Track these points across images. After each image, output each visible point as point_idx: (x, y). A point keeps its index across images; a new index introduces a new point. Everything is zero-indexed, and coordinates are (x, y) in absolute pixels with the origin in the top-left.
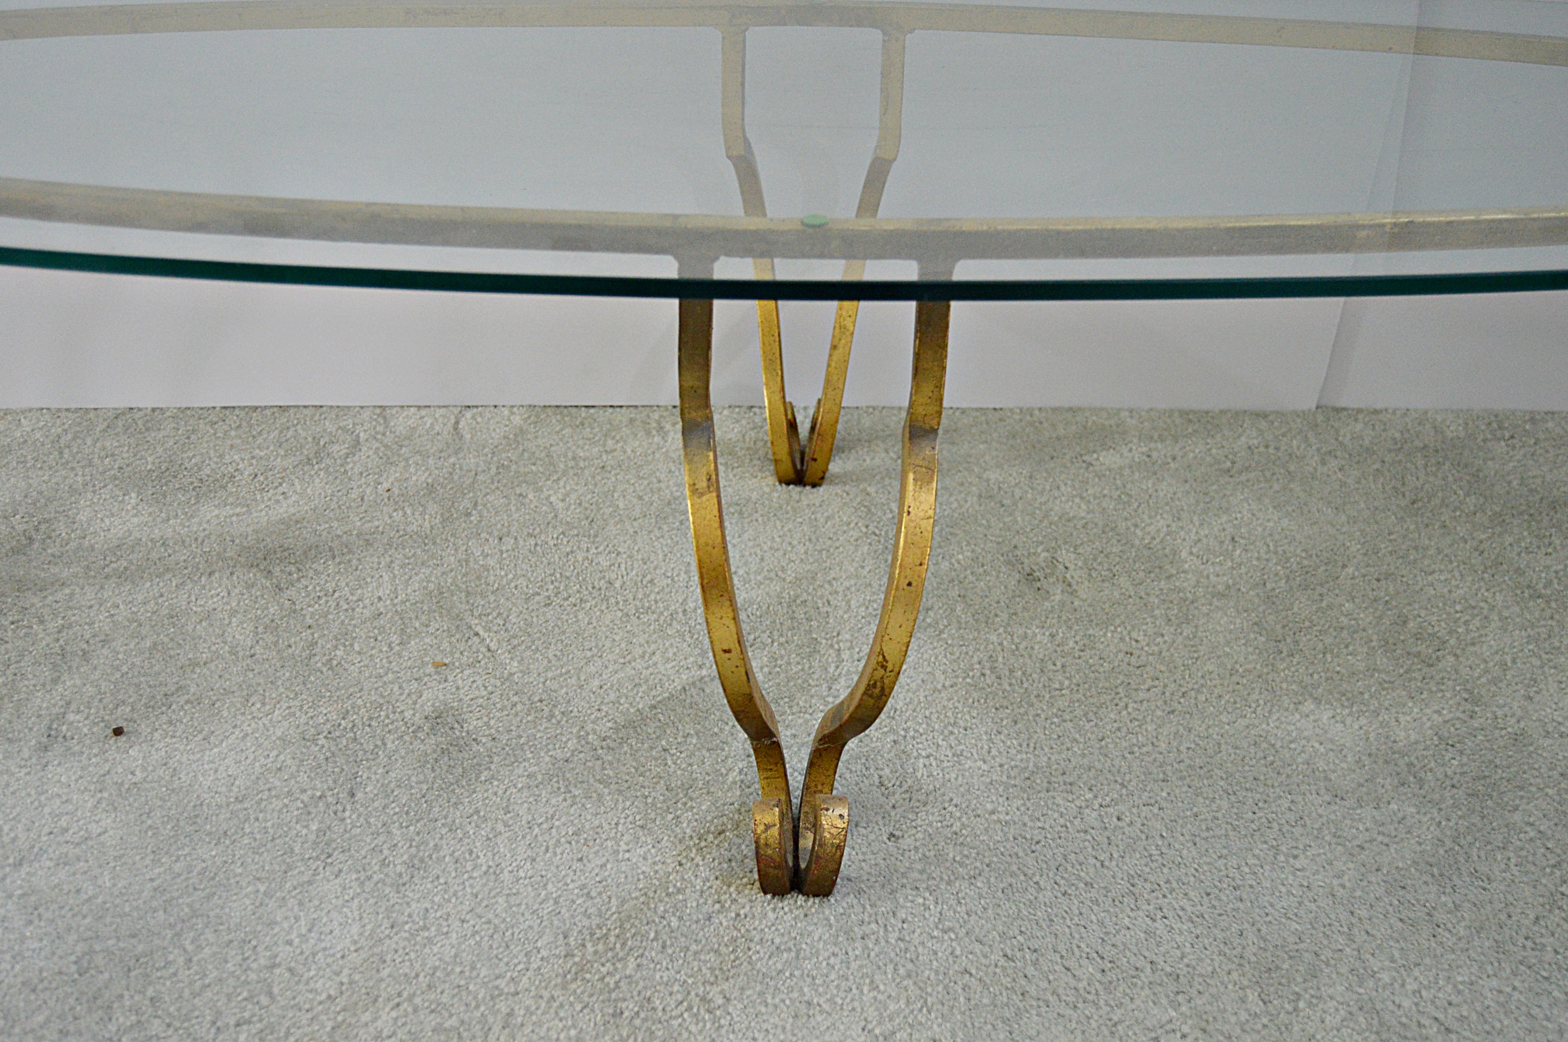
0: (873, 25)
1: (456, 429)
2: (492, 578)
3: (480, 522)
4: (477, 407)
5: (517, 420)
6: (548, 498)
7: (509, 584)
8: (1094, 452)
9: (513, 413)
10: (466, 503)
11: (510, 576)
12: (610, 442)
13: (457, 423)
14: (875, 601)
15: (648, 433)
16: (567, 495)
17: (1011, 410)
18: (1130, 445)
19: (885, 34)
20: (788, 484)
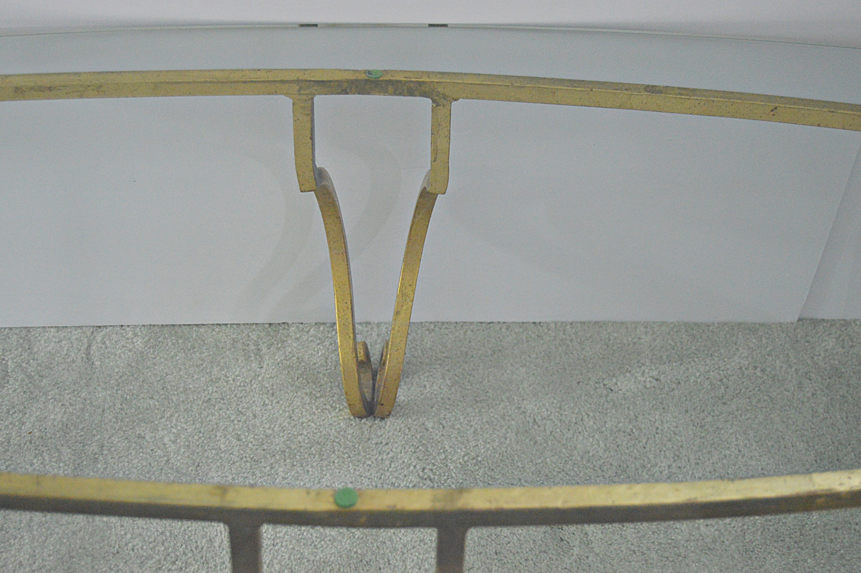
0: (424, 95)
1: (88, 354)
2: (114, 538)
3: (105, 469)
4: (105, 327)
5: (139, 342)
6: (162, 438)
7: (126, 544)
8: (614, 376)
9: (136, 335)
10: (94, 448)
11: (129, 536)
12: (216, 370)
13: (89, 346)
14: (426, 560)
15: (247, 358)
16: (177, 436)
17: (548, 324)
18: (643, 368)
19: (434, 101)
20: (361, 418)
